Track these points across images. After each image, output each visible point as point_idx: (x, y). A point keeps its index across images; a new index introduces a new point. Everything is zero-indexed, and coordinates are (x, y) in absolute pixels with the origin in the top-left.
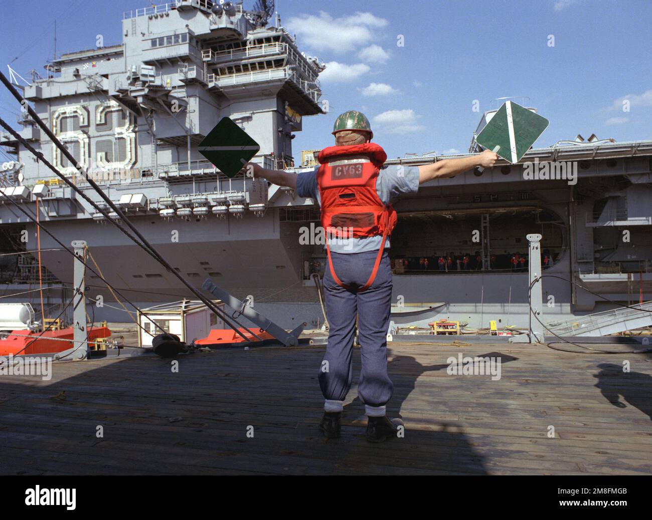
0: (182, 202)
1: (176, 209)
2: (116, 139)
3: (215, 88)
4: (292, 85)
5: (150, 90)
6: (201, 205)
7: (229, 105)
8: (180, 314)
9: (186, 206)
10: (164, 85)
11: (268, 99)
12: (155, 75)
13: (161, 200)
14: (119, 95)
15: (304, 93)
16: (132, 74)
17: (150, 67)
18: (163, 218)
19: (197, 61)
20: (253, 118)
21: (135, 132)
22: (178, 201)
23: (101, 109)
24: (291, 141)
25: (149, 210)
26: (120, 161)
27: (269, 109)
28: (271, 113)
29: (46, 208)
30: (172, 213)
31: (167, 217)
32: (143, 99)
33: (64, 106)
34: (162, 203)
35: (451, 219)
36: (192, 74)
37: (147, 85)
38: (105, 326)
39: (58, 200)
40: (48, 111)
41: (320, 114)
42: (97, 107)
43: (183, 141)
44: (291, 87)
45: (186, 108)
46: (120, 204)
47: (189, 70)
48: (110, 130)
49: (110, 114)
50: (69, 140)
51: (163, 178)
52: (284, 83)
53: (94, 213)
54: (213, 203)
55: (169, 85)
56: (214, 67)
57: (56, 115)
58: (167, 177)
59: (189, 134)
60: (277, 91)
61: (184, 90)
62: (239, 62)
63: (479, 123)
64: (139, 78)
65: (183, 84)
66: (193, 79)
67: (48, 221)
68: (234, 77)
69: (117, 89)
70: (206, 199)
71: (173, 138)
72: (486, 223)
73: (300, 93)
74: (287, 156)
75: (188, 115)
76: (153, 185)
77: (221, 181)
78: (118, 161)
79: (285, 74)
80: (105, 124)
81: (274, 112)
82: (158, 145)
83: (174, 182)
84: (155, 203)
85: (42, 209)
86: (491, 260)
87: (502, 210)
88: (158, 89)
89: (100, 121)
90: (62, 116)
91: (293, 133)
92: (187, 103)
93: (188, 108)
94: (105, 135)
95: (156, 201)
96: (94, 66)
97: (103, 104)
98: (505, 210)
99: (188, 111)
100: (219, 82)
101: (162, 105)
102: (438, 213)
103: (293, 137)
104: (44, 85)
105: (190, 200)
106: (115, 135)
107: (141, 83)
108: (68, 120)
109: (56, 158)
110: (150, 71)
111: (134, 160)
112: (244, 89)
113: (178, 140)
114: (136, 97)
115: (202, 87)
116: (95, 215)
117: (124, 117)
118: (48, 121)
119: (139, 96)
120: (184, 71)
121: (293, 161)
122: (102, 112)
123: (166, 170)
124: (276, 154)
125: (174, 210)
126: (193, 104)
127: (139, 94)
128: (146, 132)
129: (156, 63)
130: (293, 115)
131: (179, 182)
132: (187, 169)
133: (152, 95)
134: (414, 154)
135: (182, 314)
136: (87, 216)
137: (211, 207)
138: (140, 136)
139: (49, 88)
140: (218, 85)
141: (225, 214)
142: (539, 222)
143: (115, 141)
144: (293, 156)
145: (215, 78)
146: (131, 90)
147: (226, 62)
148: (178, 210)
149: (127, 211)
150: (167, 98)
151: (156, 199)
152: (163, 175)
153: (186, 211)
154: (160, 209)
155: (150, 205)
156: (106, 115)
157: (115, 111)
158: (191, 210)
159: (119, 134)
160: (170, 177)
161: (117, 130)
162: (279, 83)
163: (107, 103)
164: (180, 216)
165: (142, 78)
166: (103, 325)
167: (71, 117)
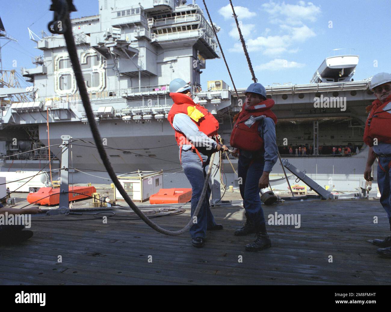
0: (136, 112)
1: (132, 116)
2: (93, 73)
3: (155, 42)
4: (202, 40)
5: (118, 43)
6: (148, 113)
7: (163, 53)
8: (139, 179)
9: (138, 114)
10: (127, 40)
11: (187, 49)
12: (121, 34)
13: (123, 110)
14: (98, 46)
15: (209, 45)
16: (107, 33)
17: (118, 29)
18: (124, 121)
19: (145, 25)
20: (178, 60)
21: (105, 69)
22: (133, 111)
23: (84, 55)
24: (199, 75)
25: (115, 116)
26: (96, 86)
27: (188, 55)
28: (189, 57)
29: (53, 115)
30: (130, 118)
31: (126, 121)
32: (114, 49)
33: (61, 53)
34: (124, 112)
35: (294, 124)
36: (142, 34)
37: (116, 40)
38: (90, 186)
39: (60, 110)
40: (52, 56)
41: (216, 59)
42: (82, 53)
43: (135, 75)
44: (202, 41)
45: (138, 54)
46: (98, 113)
47: (141, 31)
48: (90, 67)
49: (90, 58)
50: (65, 73)
51: (124, 97)
52: (198, 39)
53: (82, 118)
54: (155, 113)
55: (129, 40)
56: (154, 29)
57: (57, 58)
58: (127, 96)
59: (140, 70)
60: (193, 44)
61: (137, 43)
62: (169, 26)
63: (321, 64)
64: (111, 36)
65: (136, 39)
66: (143, 36)
67: (54, 123)
68: (167, 35)
69: (98, 42)
70: (151, 110)
71: (130, 72)
72: (316, 126)
73: (207, 45)
74: (198, 84)
75: (139, 58)
76: (118, 101)
77: (159, 99)
78: (94, 86)
79: (199, 34)
80: (87, 64)
81: (191, 57)
82: (120, 77)
83: (131, 100)
84: (119, 112)
85: (50, 115)
86: (319, 149)
87: (327, 119)
88: (123, 42)
89: (84, 62)
90: (60, 59)
91: (201, 70)
92: (139, 51)
93: (139, 54)
94: (87, 71)
95: (120, 111)
96: (79, 28)
97: (85, 52)
98: (329, 118)
99: (139, 56)
100: (158, 38)
101: (125, 53)
102: (287, 120)
103: (201, 72)
104: (49, 40)
105: (141, 111)
106: (92, 70)
107: (112, 38)
108: (64, 61)
109: (57, 85)
110: (118, 31)
111: (104, 86)
112: (173, 43)
113: (133, 74)
114: (109, 47)
115: (148, 41)
116: (82, 119)
117: (98, 59)
118: (52, 62)
119: (111, 47)
120: (138, 32)
121: (201, 87)
122: (84, 57)
123: (126, 92)
124: (192, 83)
125: (131, 116)
126: (143, 52)
127: (111, 45)
128: (112, 69)
129: (120, 26)
130: (201, 59)
131: (133, 99)
132: (138, 92)
133: (119, 46)
134: (279, 84)
135: (141, 179)
136: (77, 120)
137: (154, 115)
138: (108, 71)
139: (52, 42)
140: (157, 40)
141: (162, 119)
142: (351, 126)
143: (93, 74)
144: (201, 84)
145: (156, 36)
146: (107, 43)
147: (162, 26)
148: (134, 116)
149: (102, 117)
150: (128, 48)
151: (120, 110)
152: (125, 95)
153: (139, 117)
154: (122, 116)
155: (116, 113)
156: (87, 58)
157: (92, 56)
158: (141, 116)
159: (95, 70)
160: (129, 96)
161: (94, 67)
162: (195, 39)
163: (88, 51)
164: (134, 120)
165: (113, 36)
166: (89, 185)
167: (66, 59)
